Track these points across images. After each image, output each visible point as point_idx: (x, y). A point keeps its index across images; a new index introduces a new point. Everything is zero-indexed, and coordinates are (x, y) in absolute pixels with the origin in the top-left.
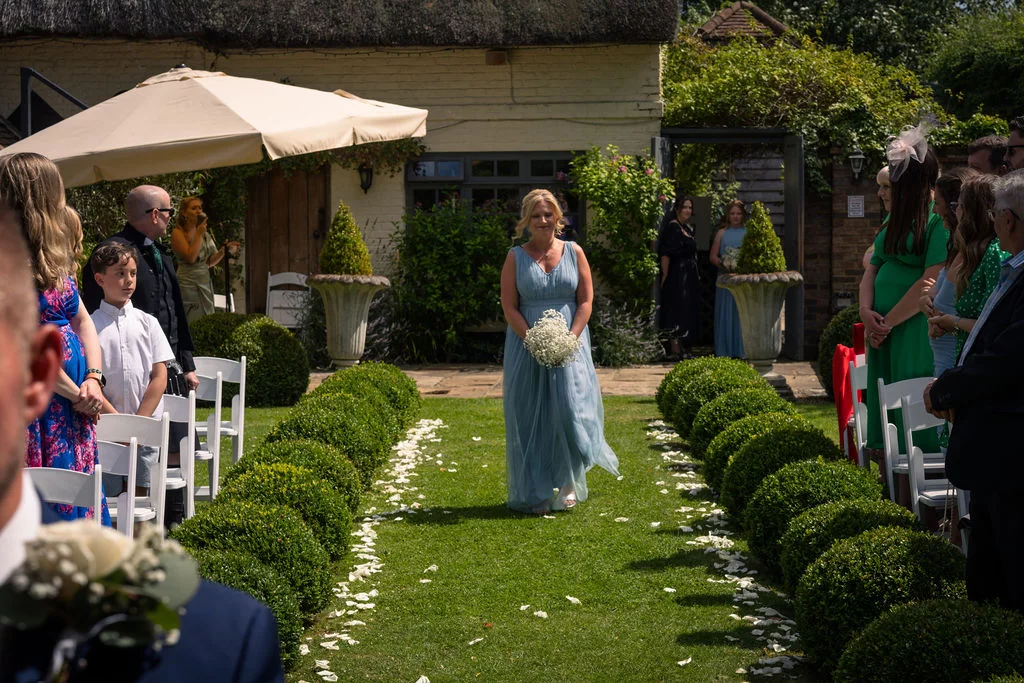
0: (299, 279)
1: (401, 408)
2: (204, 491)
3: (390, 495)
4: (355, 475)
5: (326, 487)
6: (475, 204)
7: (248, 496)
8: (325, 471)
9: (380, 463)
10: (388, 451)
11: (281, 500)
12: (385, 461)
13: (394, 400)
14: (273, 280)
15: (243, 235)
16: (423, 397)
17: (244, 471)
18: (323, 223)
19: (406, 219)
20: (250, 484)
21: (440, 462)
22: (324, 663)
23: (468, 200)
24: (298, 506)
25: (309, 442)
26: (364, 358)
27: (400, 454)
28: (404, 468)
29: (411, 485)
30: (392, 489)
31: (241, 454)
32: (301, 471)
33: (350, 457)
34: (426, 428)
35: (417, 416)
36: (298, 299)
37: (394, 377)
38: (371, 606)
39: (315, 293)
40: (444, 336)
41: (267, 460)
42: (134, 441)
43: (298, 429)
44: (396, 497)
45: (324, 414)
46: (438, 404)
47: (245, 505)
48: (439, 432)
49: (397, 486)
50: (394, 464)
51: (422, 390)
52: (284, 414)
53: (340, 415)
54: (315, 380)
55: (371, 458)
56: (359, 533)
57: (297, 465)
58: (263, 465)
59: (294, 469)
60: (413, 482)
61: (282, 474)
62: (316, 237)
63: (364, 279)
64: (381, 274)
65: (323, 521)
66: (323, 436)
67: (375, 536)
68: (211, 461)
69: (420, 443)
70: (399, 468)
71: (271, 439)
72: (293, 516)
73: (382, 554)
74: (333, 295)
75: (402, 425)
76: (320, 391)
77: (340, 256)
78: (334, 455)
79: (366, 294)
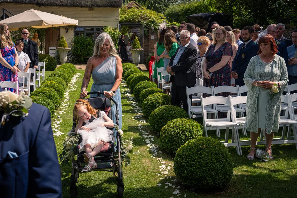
0: (55, 48)
1: (73, 71)
2: (37, 86)
3: (71, 87)
4: (65, 83)
5: (60, 85)
6: (86, 35)
7: (45, 87)
8: (59, 82)
9: (69, 81)
10: (71, 79)
11: (51, 88)
12: (70, 81)
13: (72, 70)
14: (50, 48)
15: (44, 40)
16: (77, 69)
17: (44, 82)
18: (59, 38)
19: (74, 38)
20: (46, 85)
21: (80, 81)
22: (59, 116)
23: (85, 34)
24: (54, 88)
25: (56, 77)
26: (67, 62)
27: (73, 79)
28: (74, 82)
29: (75, 85)
30: (72, 86)
31: (44, 79)
32: (55, 82)
33: (64, 80)
34: (78, 75)
35: (76, 73)
36: (55, 52)
37: (72, 66)
38: (68, 106)
39: (58, 51)
40: (81, 59)
41: (49, 80)
42: (24, 77)
43: (55, 75)
44: (72, 87)
45: (59, 72)
46: (79, 71)
47: (45, 88)
48: (80, 76)
49: (72, 85)
50: (72, 81)
51: (77, 68)
52: (52, 72)
53: (62, 72)
54: (58, 66)
55: (68, 80)
56: (66, 93)
57: (54, 81)
58: (48, 81)
59: (54, 82)
60: (75, 84)
61: (52, 83)
62: (58, 41)
63: (66, 48)
64: (70, 48)
65: (59, 91)
66: (59, 76)
67: (68, 94)
68: (39, 81)
69: (77, 78)
70: (73, 82)
71: (50, 77)
72: (53, 90)
73: (70, 97)
74: (61, 51)
75: (73, 74)
76: (58, 68)
77: (62, 44)
78: (61, 79)
79: (67, 51)
